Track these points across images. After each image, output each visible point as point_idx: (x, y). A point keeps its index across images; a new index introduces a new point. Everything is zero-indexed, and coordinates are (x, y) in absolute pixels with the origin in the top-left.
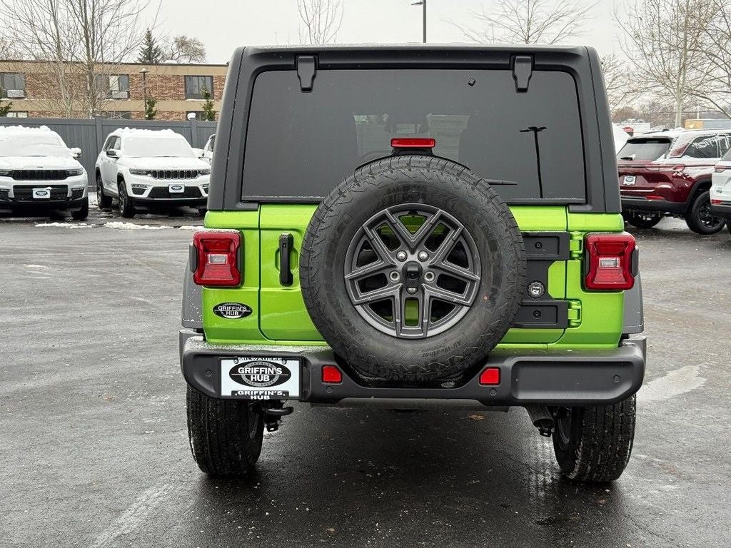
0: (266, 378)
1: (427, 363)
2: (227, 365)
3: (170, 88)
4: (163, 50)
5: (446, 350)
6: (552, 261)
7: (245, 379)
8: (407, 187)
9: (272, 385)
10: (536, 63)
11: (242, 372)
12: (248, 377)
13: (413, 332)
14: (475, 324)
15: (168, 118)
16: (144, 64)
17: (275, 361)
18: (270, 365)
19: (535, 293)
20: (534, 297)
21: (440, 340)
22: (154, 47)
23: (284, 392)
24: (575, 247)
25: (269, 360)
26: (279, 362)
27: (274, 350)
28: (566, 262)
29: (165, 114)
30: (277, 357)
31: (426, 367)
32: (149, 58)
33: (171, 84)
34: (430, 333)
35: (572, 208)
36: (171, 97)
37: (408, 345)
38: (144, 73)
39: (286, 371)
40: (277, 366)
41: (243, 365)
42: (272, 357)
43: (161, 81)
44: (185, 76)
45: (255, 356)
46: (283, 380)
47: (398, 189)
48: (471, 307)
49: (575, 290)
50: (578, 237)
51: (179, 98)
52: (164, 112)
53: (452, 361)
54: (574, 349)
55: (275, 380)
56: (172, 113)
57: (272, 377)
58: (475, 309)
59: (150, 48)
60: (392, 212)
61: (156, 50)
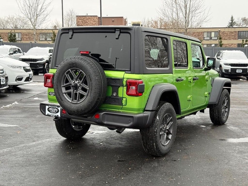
0: (54, 111)
1: (76, 110)
2: (47, 107)
3: (233, 36)
4: (237, 22)
5: (80, 107)
6: (119, 87)
7: (50, 111)
8: (73, 64)
9: (55, 113)
10: (121, 31)
11: (50, 109)
12: (51, 111)
13: (75, 101)
14: (87, 101)
15: (231, 46)
16: (229, 27)
17: (56, 107)
18: (55, 108)
19: (114, 95)
20: (114, 96)
21: (80, 104)
22: (234, 21)
23: (57, 115)
24: (125, 83)
25: (55, 107)
26: (57, 107)
27: (56, 104)
28: (123, 87)
29: (230, 45)
30: (56, 106)
31: (76, 111)
32: (231, 25)
33: (233, 34)
34: (78, 103)
35: (126, 72)
36: (233, 39)
37: (73, 105)
38: (219, 31)
39: (58, 110)
40: (57, 108)
41: (50, 107)
42: (55, 106)
43: (230, 33)
44: (238, 31)
45: (52, 106)
46: (58, 112)
47: (71, 64)
48: (87, 96)
49: (125, 95)
50: (125, 80)
51: (235, 39)
52: (229, 44)
53: (81, 110)
54: (122, 112)
55: (56, 112)
56: (232, 44)
57: (55, 111)
58: (88, 97)
59: (232, 22)
60: (72, 70)
61: (234, 23)
